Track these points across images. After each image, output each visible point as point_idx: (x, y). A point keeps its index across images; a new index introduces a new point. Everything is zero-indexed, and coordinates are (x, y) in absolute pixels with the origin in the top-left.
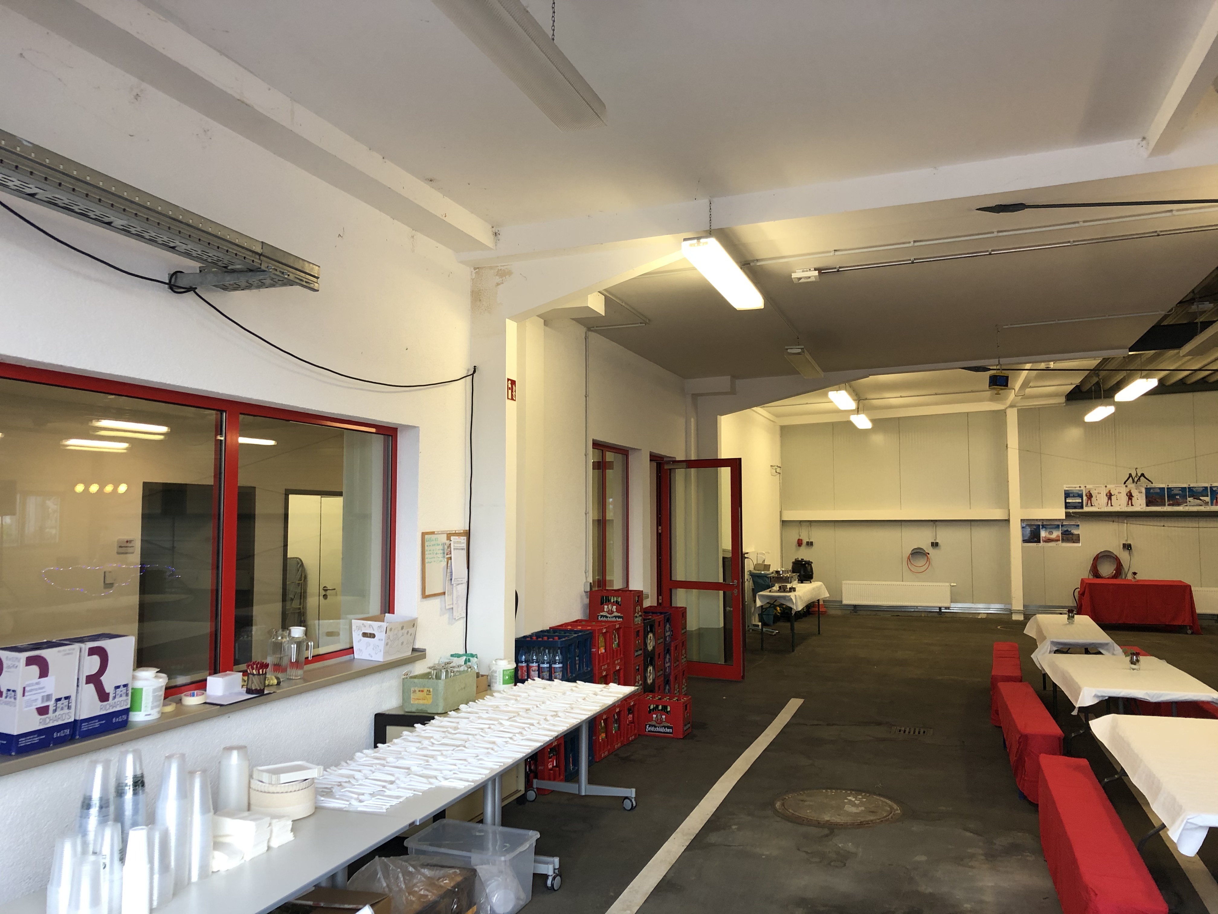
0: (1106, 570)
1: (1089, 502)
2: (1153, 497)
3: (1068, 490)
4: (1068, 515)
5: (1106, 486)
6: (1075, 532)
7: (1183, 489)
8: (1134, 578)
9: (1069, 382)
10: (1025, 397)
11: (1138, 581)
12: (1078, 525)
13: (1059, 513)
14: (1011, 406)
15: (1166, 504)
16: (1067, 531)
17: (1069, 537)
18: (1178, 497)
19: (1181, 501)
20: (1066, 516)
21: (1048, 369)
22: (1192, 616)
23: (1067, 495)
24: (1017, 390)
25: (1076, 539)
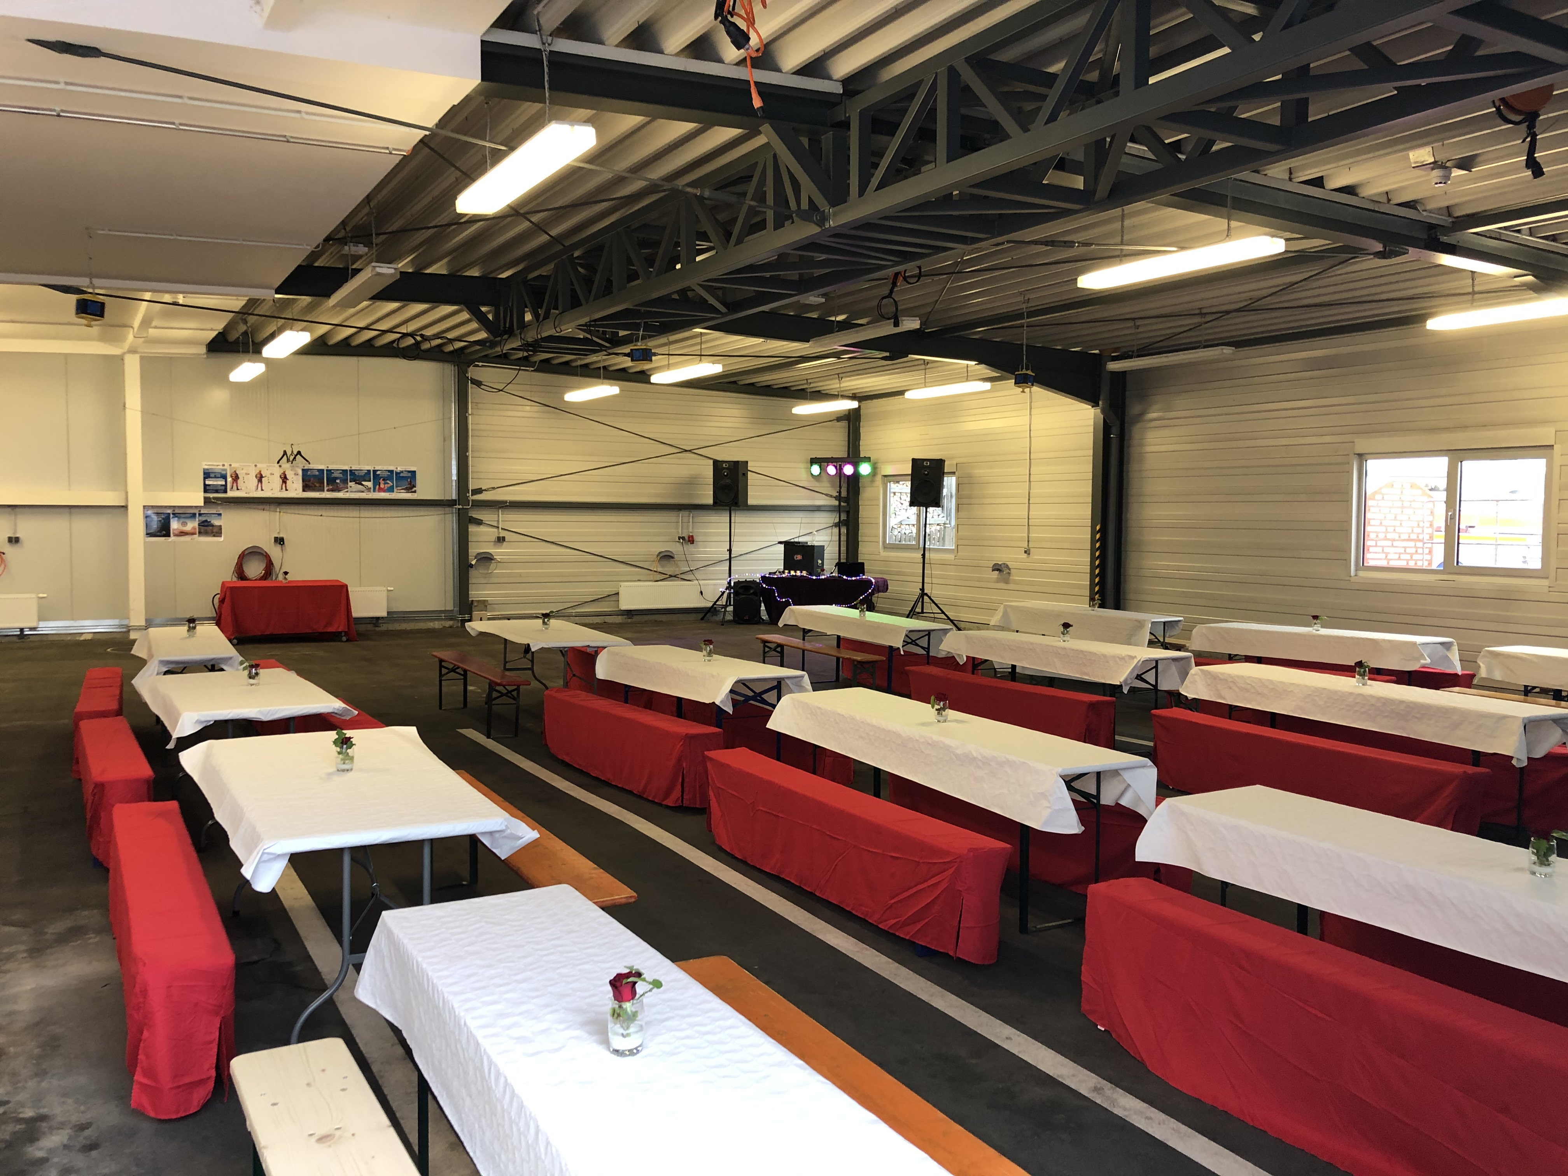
0: (254, 570)
1: (235, 484)
2: (311, 480)
3: (208, 469)
4: (207, 501)
5: (256, 466)
6: (216, 522)
7: (344, 472)
8: (285, 579)
9: (209, 326)
10: (150, 341)
11: (290, 582)
12: (220, 515)
13: (195, 498)
14: (132, 351)
15: (326, 489)
16: (206, 521)
17: (207, 528)
18: (338, 481)
19: (342, 485)
20: (205, 502)
21: (175, 304)
22: (348, 621)
23: (207, 475)
24: (136, 329)
25: (217, 532)
